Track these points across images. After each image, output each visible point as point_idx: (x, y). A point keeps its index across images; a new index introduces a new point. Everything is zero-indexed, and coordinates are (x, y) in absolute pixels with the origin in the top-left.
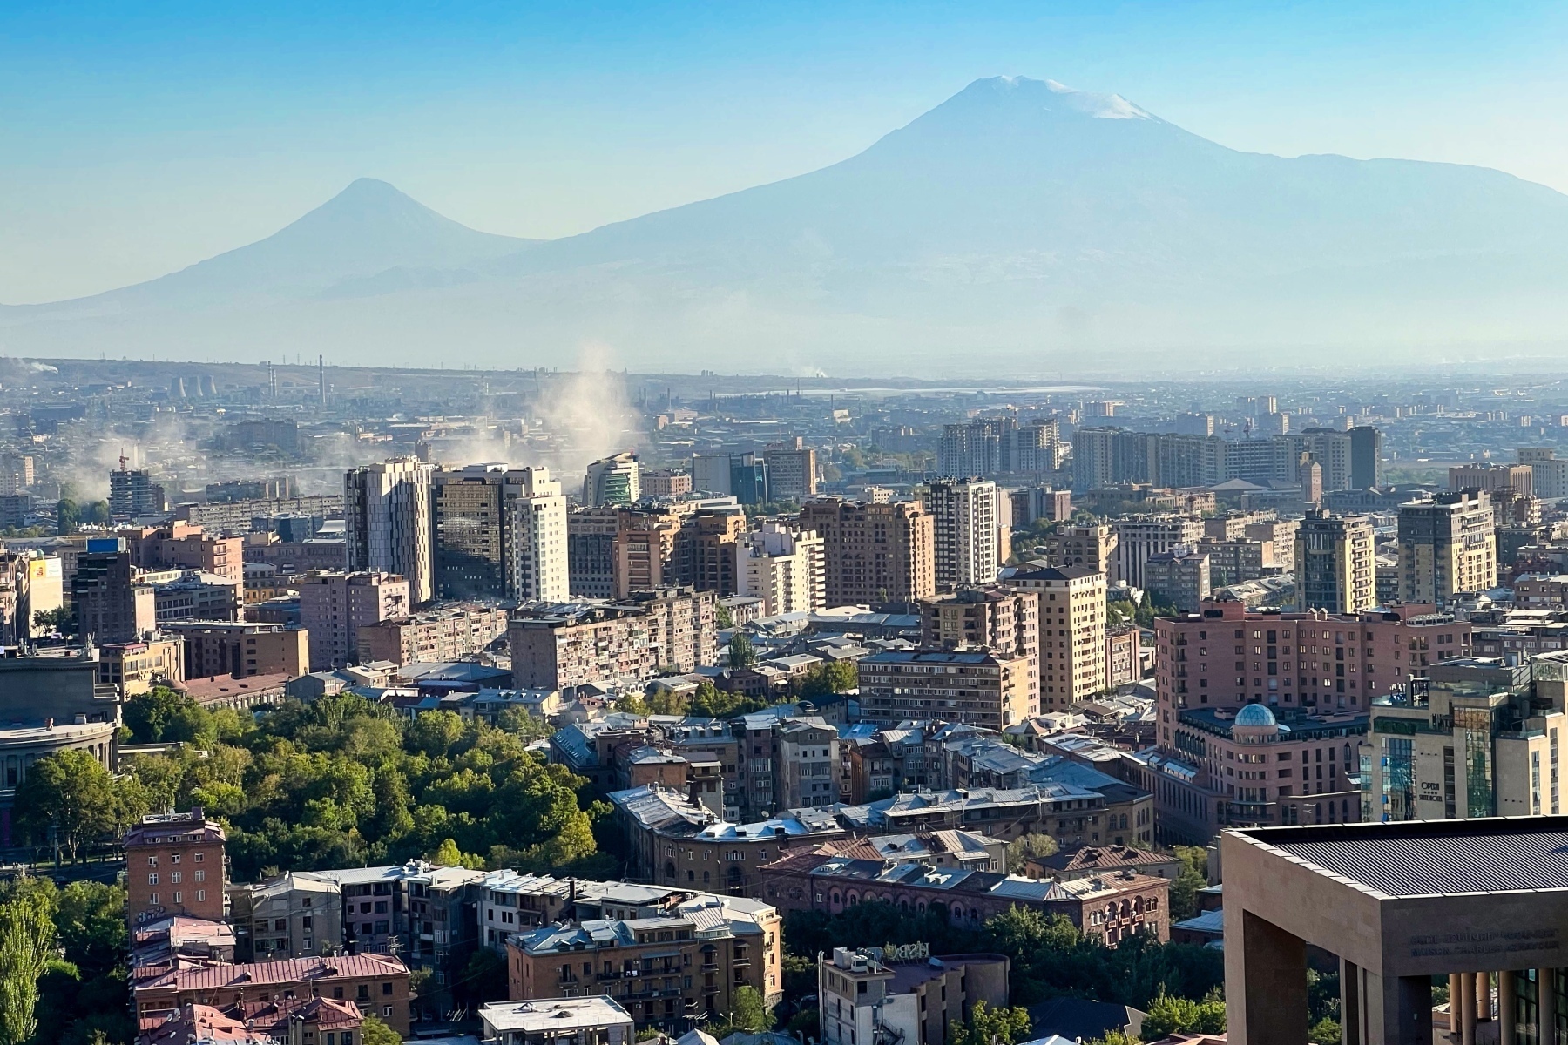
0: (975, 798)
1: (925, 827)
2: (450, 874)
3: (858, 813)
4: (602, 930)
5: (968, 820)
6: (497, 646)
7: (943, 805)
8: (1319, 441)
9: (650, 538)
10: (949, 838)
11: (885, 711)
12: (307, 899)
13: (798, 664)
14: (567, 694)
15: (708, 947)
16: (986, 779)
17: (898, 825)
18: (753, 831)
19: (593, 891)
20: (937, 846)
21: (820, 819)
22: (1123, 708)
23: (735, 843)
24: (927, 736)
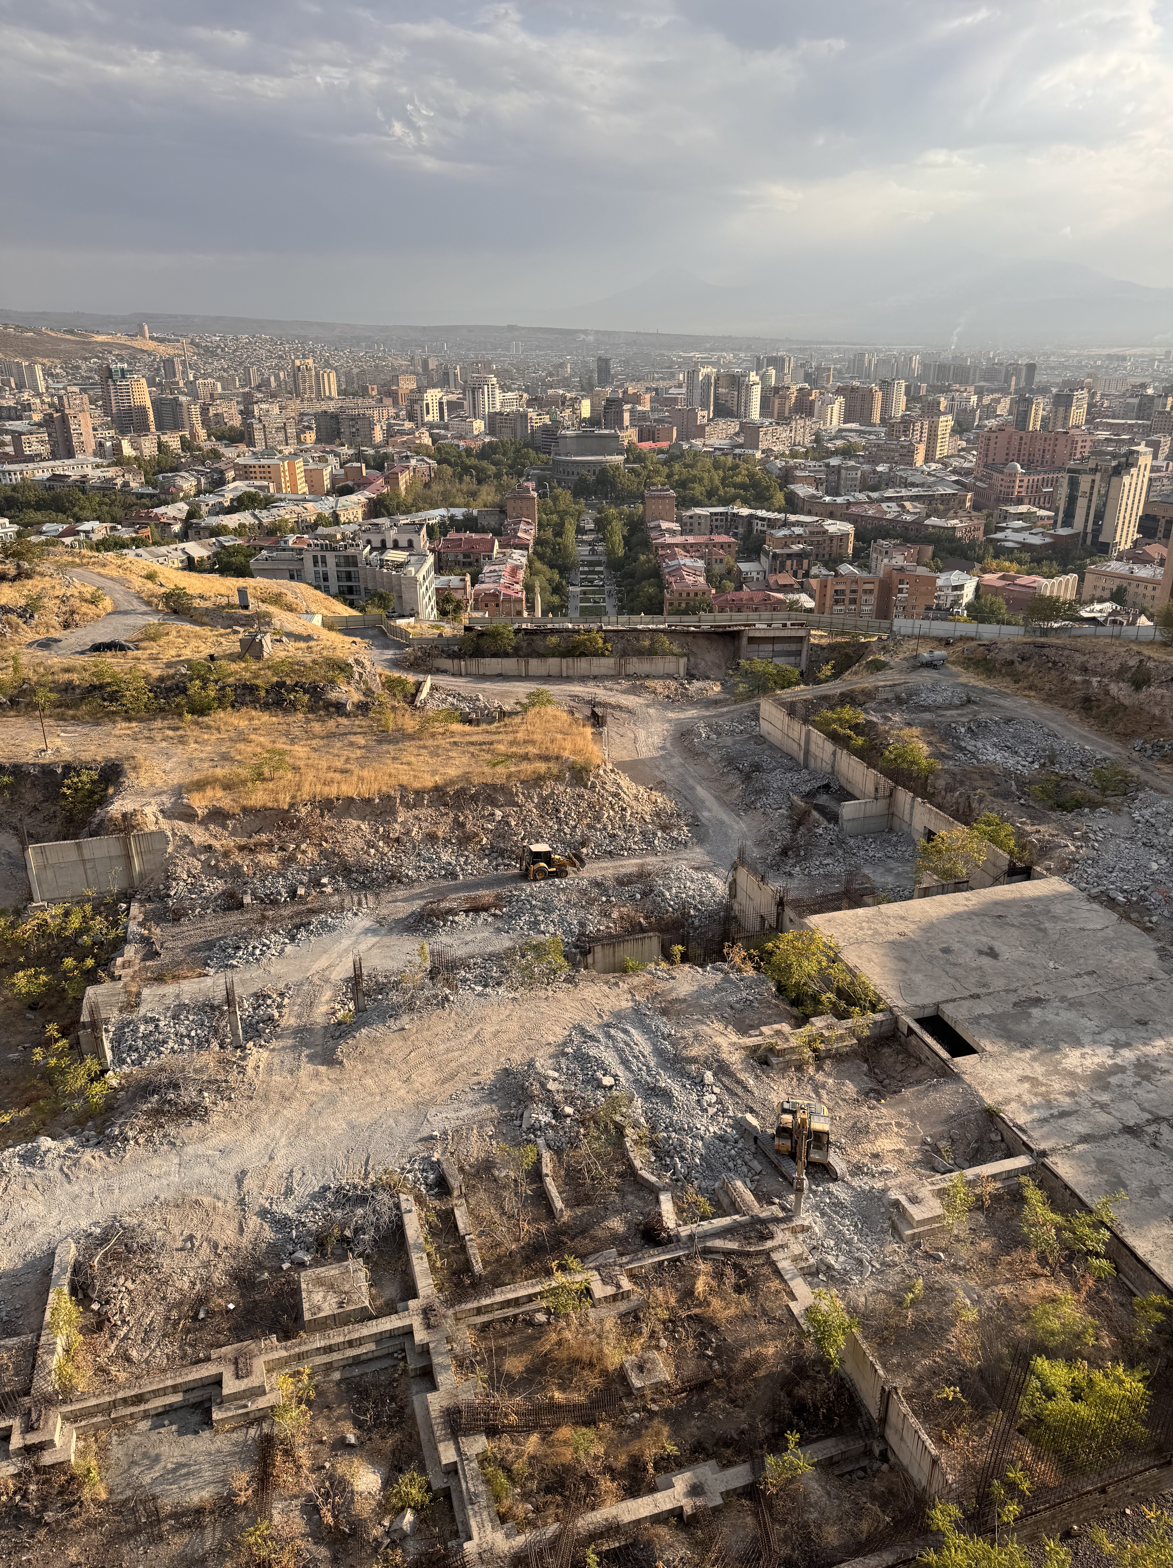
0: (915, 491)
1: (898, 500)
2: (745, 511)
3: (875, 495)
4: (798, 530)
5: (913, 499)
6: (737, 434)
7: (904, 492)
8: (1013, 369)
9: (786, 397)
10: (907, 504)
11: (873, 460)
12: (700, 516)
13: (839, 443)
14: (763, 452)
15: (832, 538)
16: (913, 485)
17: (889, 499)
18: (839, 500)
19: (792, 518)
20: (903, 507)
21: (862, 497)
22: (956, 463)
23: (834, 504)
24: (891, 469)
